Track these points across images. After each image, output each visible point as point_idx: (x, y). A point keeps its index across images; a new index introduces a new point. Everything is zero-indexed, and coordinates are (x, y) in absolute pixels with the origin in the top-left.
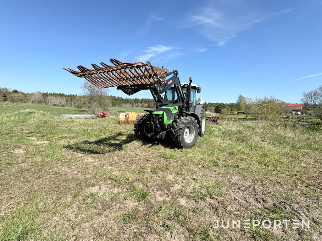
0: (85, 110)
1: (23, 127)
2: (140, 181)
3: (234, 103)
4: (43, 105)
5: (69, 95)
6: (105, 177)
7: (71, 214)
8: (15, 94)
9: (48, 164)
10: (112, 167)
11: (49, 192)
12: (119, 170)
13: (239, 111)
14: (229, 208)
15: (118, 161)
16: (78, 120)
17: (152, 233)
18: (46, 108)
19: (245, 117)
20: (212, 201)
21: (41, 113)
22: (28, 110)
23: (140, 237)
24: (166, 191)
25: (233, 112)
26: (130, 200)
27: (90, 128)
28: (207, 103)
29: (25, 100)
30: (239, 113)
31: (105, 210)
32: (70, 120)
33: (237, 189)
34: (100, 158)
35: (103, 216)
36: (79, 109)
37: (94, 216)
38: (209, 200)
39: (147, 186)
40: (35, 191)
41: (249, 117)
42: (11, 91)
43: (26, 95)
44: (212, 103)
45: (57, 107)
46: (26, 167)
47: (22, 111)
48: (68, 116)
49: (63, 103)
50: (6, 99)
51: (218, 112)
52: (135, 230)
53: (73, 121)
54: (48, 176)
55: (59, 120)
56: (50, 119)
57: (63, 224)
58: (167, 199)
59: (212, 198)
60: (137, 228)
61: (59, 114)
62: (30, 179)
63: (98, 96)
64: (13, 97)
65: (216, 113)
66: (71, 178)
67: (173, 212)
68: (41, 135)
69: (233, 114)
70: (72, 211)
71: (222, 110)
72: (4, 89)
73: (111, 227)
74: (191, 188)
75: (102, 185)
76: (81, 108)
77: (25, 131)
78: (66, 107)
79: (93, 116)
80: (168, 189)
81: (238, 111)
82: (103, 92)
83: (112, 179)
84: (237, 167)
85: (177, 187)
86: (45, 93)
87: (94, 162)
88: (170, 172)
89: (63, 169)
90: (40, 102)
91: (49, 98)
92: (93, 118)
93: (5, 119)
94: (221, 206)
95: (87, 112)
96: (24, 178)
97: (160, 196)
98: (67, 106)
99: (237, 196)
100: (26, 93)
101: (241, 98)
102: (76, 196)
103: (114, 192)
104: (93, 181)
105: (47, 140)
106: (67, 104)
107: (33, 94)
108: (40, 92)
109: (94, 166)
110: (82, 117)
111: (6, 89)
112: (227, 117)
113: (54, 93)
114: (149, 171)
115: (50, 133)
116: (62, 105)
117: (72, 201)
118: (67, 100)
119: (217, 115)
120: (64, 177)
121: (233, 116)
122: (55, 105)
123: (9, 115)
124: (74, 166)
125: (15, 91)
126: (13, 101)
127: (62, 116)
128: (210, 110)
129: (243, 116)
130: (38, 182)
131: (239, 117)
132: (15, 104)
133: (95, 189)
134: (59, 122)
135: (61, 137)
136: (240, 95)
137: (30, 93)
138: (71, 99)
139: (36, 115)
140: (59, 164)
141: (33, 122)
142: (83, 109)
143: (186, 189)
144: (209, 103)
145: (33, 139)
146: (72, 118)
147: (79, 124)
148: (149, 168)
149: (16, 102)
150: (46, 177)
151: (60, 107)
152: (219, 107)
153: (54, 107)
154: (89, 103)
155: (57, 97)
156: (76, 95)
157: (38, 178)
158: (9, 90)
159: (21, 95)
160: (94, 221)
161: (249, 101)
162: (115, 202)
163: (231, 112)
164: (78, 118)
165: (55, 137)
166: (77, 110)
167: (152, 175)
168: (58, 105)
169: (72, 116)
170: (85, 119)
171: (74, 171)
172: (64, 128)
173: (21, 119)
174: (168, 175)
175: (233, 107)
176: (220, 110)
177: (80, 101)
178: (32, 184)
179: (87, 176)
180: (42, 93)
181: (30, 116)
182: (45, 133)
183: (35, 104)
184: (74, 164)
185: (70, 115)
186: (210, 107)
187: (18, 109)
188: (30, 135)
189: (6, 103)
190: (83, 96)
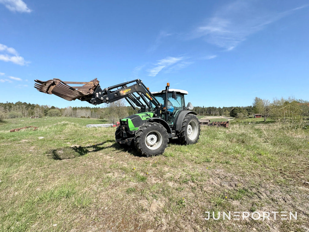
0: (106, 120)
1: (61, 135)
2: (142, 171)
3: (251, 106)
4: (73, 118)
5: (93, 108)
6: (117, 167)
7: (94, 187)
8: (53, 110)
9: (80, 159)
10: (123, 162)
11: (81, 176)
12: (128, 164)
13: (257, 114)
14: (205, 189)
15: (128, 158)
16: (100, 129)
17: (144, 199)
18: (75, 120)
19: (263, 120)
20: (192, 184)
21: (72, 125)
22: (63, 122)
23: (136, 200)
24: (160, 177)
25: (250, 116)
26: (133, 181)
27: (109, 135)
28: (222, 108)
29: (60, 114)
30: (257, 116)
31: (116, 187)
32: (94, 129)
33: (217, 178)
34: (115, 156)
35: (114, 189)
36: (101, 120)
37: (109, 189)
38: (191, 183)
39: (147, 174)
40: (73, 175)
41: (267, 120)
42: (50, 108)
43: (61, 110)
44: (226, 108)
45: (83, 119)
46: (66, 161)
47: (59, 123)
48: (92, 125)
49: (89, 115)
50: (47, 114)
51: (234, 117)
52: (134, 197)
53: (96, 130)
54: (80, 167)
55: (86, 130)
56: (79, 129)
57: (90, 192)
58: (160, 182)
59: (193, 182)
60: (135, 196)
61: (85, 124)
62: (69, 168)
63: (117, 107)
64: (51, 112)
65: (231, 117)
66: (95, 168)
67: (161, 190)
68: (74, 140)
69: (249, 118)
70: (95, 186)
71: (238, 114)
72: (45, 106)
73: (119, 195)
74: (179, 176)
75: (115, 172)
76: (103, 119)
77: (62, 138)
78: (90, 119)
79: (112, 124)
80: (162, 176)
81: (255, 114)
82: (121, 103)
83: (122, 169)
84: (226, 163)
85: (168, 175)
86: (75, 107)
87: (111, 158)
88: (167, 166)
89: (90, 163)
90: (71, 115)
91: (78, 111)
92: (112, 127)
93: (48, 130)
94: (199, 187)
95: (107, 122)
96: (66, 167)
97: (155, 180)
98: (91, 117)
99: (215, 182)
100: (60, 108)
101: (257, 100)
102: (97, 178)
103: (123, 177)
104: (109, 170)
105: (78, 145)
106: (92, 116)
107: (65, 109)
108: (71, 107)
109: (110, 161)
110: (103, 126)
111: (47, 106)
112: (243, 121)
113: (81, 107)
114: (151, 165)
115: (80, 139)
116: (87, 116)
117: (96, 181)
118: (92, 112)
119: (233, 119)
120: (90, 167)
121: (250, 120)
122: (82, 117)
123: (50, 126)
124: (97, 161)
125: (53, 108)
126: (51, 115)
127: (88, 126)
128: (225, 114)
129: (261, 119)
130: (74, 170)
131: (257, 121)
132: (53, 118)
133: (110, 175)
134: (85, 131)
135: (87, 142)
136: (257, 98)
137: (64, 108)
138: (95, 111)
139: (69, 125)
140: (87, 160)
141: (67, 131)
142: (105, 119)
143: (175, 176)
144: (224, 108)
145: (68, 143)
146: (95, 128)
147: (101, 132)
148: (151, 163)
149: (53, 116)
150: (79, 167)
151: (86, 119)
152: (235, 111)
153: (82, 119)
154: (110, 114)
155: (84, 111)
156: (99, 107)
157: (74, 168)
158: (49, 107)
159: (57, 110)
160: (109, 191)
161: (266, 103)
162: (123, 182)
163: (248, 116)
164: (100, 127)
165: (83, 142)
166: (99, 121)
167: (152, 168)
168: (84, 117)
169: (95, 125)
170: (105, 128)
171: (97, 164)
172: (90, 135)
173: (58, 129)
174: (165, 168)
175: (249, 110)
176: (236, 114)
177: (102, 112)
178: (70, 171)
179: (105, 167)
180: (72, 107)
181: (65, 127)
182: (76, 140)
183: (67, 117)
184: (96, 160)
185: (94, 125)
186: (225, 111)
187: (56, 122)
188: (66, 141)
189: (46, 117)
190: (105, 108)
